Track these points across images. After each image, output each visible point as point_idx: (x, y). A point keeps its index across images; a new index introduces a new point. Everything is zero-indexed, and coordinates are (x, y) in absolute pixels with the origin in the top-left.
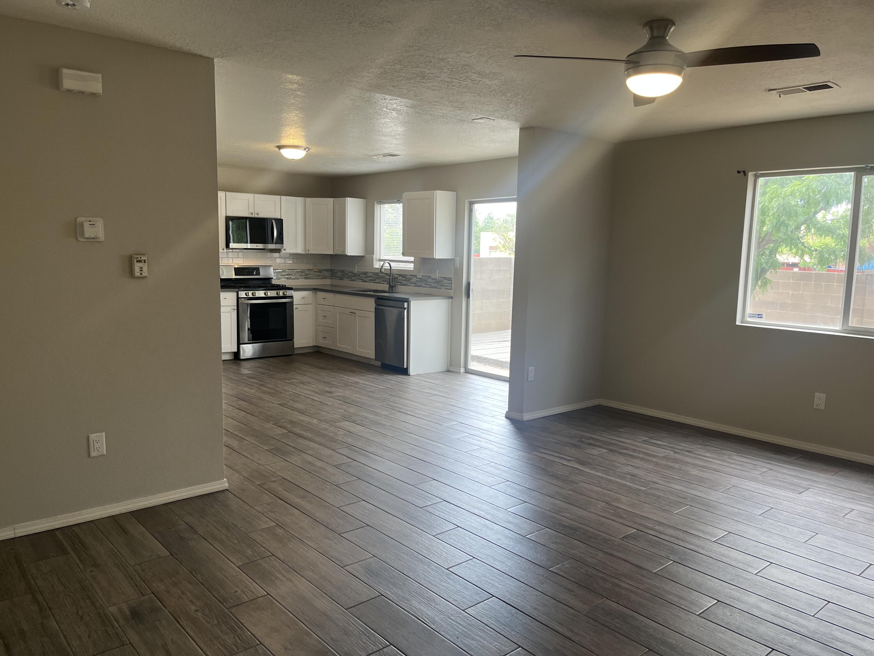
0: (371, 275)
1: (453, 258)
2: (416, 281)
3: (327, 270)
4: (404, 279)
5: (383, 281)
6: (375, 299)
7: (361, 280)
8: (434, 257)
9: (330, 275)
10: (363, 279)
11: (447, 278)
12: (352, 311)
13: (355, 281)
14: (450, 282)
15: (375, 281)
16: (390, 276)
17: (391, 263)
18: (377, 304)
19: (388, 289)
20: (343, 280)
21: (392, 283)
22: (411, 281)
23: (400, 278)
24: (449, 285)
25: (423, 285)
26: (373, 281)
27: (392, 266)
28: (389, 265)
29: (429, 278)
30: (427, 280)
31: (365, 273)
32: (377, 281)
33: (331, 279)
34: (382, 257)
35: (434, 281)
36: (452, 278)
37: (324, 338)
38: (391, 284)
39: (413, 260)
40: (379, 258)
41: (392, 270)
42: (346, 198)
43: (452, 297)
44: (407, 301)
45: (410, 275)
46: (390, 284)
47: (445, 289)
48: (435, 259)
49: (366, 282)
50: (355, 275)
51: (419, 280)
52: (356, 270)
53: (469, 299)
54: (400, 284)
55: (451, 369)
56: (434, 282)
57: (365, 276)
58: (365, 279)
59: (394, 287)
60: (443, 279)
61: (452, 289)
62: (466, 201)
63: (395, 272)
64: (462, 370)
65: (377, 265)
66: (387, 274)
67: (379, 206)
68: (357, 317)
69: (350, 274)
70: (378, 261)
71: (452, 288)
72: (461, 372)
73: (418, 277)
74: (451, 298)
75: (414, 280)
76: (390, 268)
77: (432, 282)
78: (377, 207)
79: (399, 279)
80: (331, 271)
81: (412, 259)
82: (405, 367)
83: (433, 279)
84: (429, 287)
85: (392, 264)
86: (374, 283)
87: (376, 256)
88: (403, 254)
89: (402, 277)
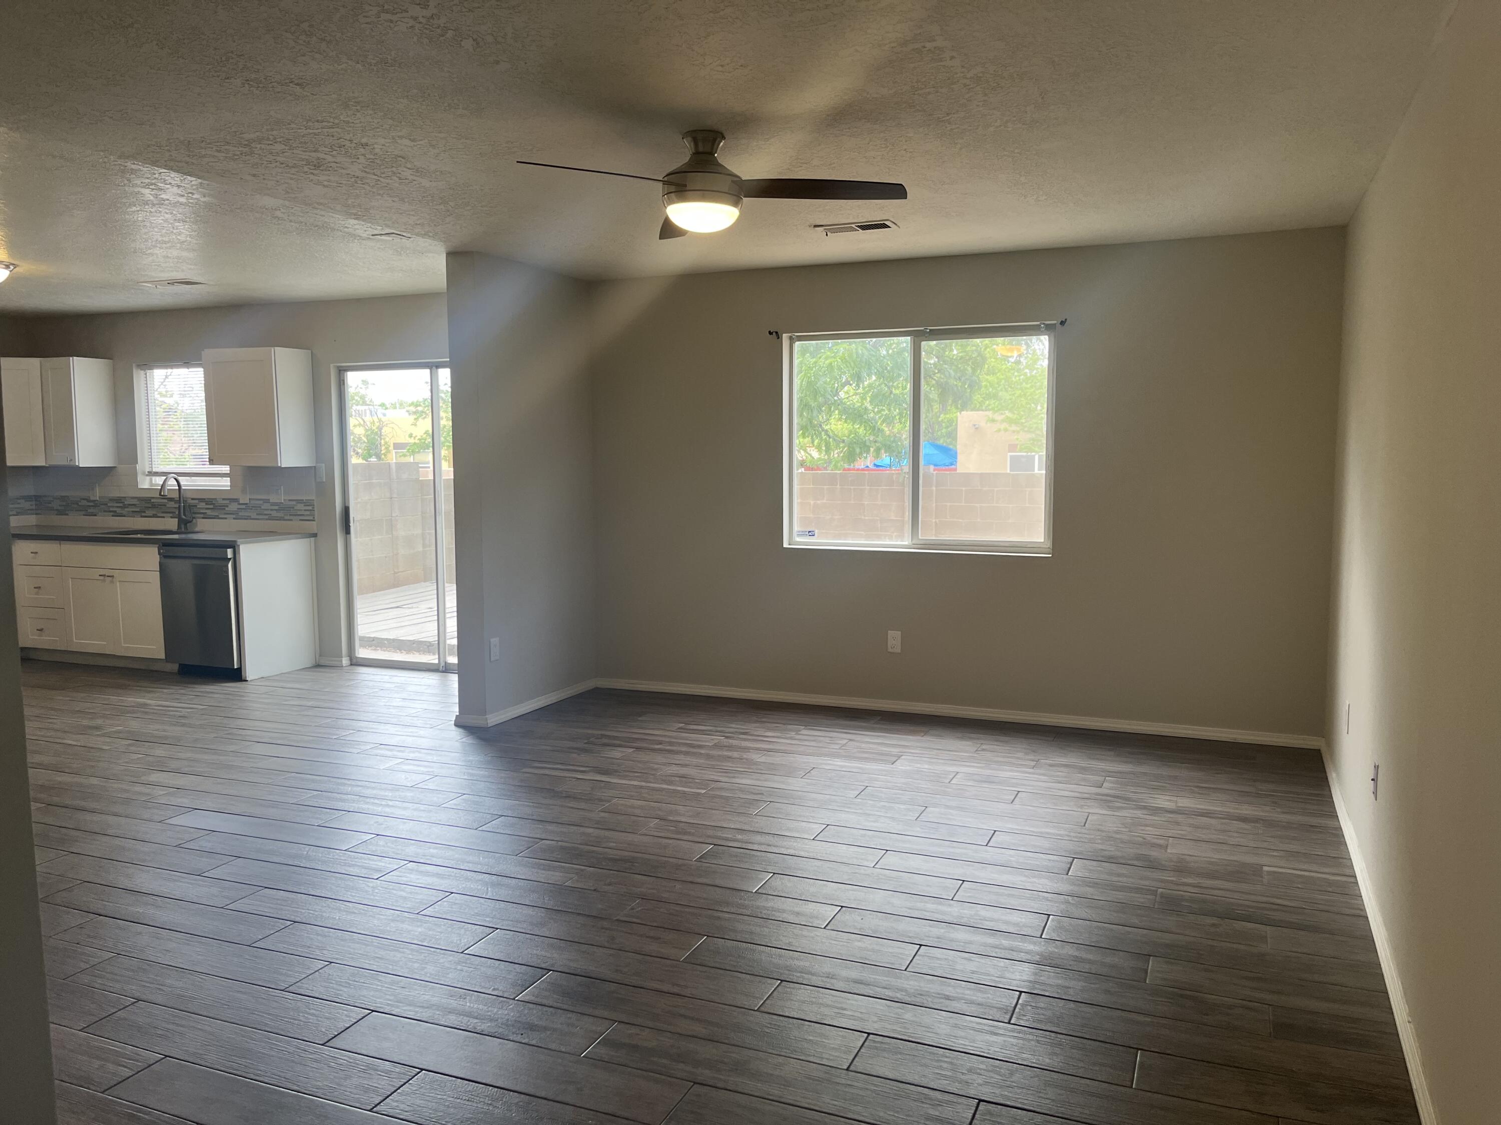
0: (135, 502)
1: (314, 465)
2: (238, 509)
3: (27, 498)
4: (211, 506)
5: (163, 512)
6: (158, 545)
7: (112, 514)
8: (279, 465)
9: (34, 507)
10: (115, 512)
11: (303, 500)
12: (102, 572)
13: (95, 515)
14: (310, 508)
15: (143, 514)
16: (180, 503)
17: (180, 478)
18: (163, 556)
19: (177, 528)
20: (67, 515)
21: (185, 515)
22: (227, 509)
23: (203, 505)
24: (308, 513)
25: (254, 516)
26: (141, 513)
27: (182, 483)
28: (176, 483)
29: (264, 502)
30: (260, 507)
31: (119, 500)
32: (149, 512)
33: (36, 514)
34: (155, 467)
35: (276, 508)
36: (313, 500)
37: (41, 630)
38: (184, 517)
39: (229, 472)
40: (147, 470)
41: (182, 491)
42: (71, 358)
43: (317, 534)
44: (234, 546)
45: (223, 499)
46: (179, 517)
47: (300, 520)
48: (280, 467)
49: (124, 516)
50: (96, 504)
51: (244, 507)
52: (97, 494)
53: (348, 536)
54: (202, 516)
55: (322, 662)
56: (276, 510)
57: (121, 505)
58: (119, 510)
59: (191, 522)
60: (294, 503)
61: (314, 521)
62: (332, 365)
63: (189, 495)
64: (345, 661)
65: (144, 483)
66: (171, 499)
67: (142, 372)
68: (118, 584)
69: (84, 503)
70: (147, 475)
71: (314, 518)
72: (344, 665)
73: (241, 502)
74: (315, 535)
75: (233, 507)
76: (177, 488)
77: (272, 510)
78: (139, 376)
79: (198, 507)
80: (37, 498)
81: (226, 469)
82: (235, 667)
83: (274, 504)
84: (267, 519)
85: (184, 481)
86: (142, 517)
87: (143, 465)
88: (212, 461)
89: (206, 504)
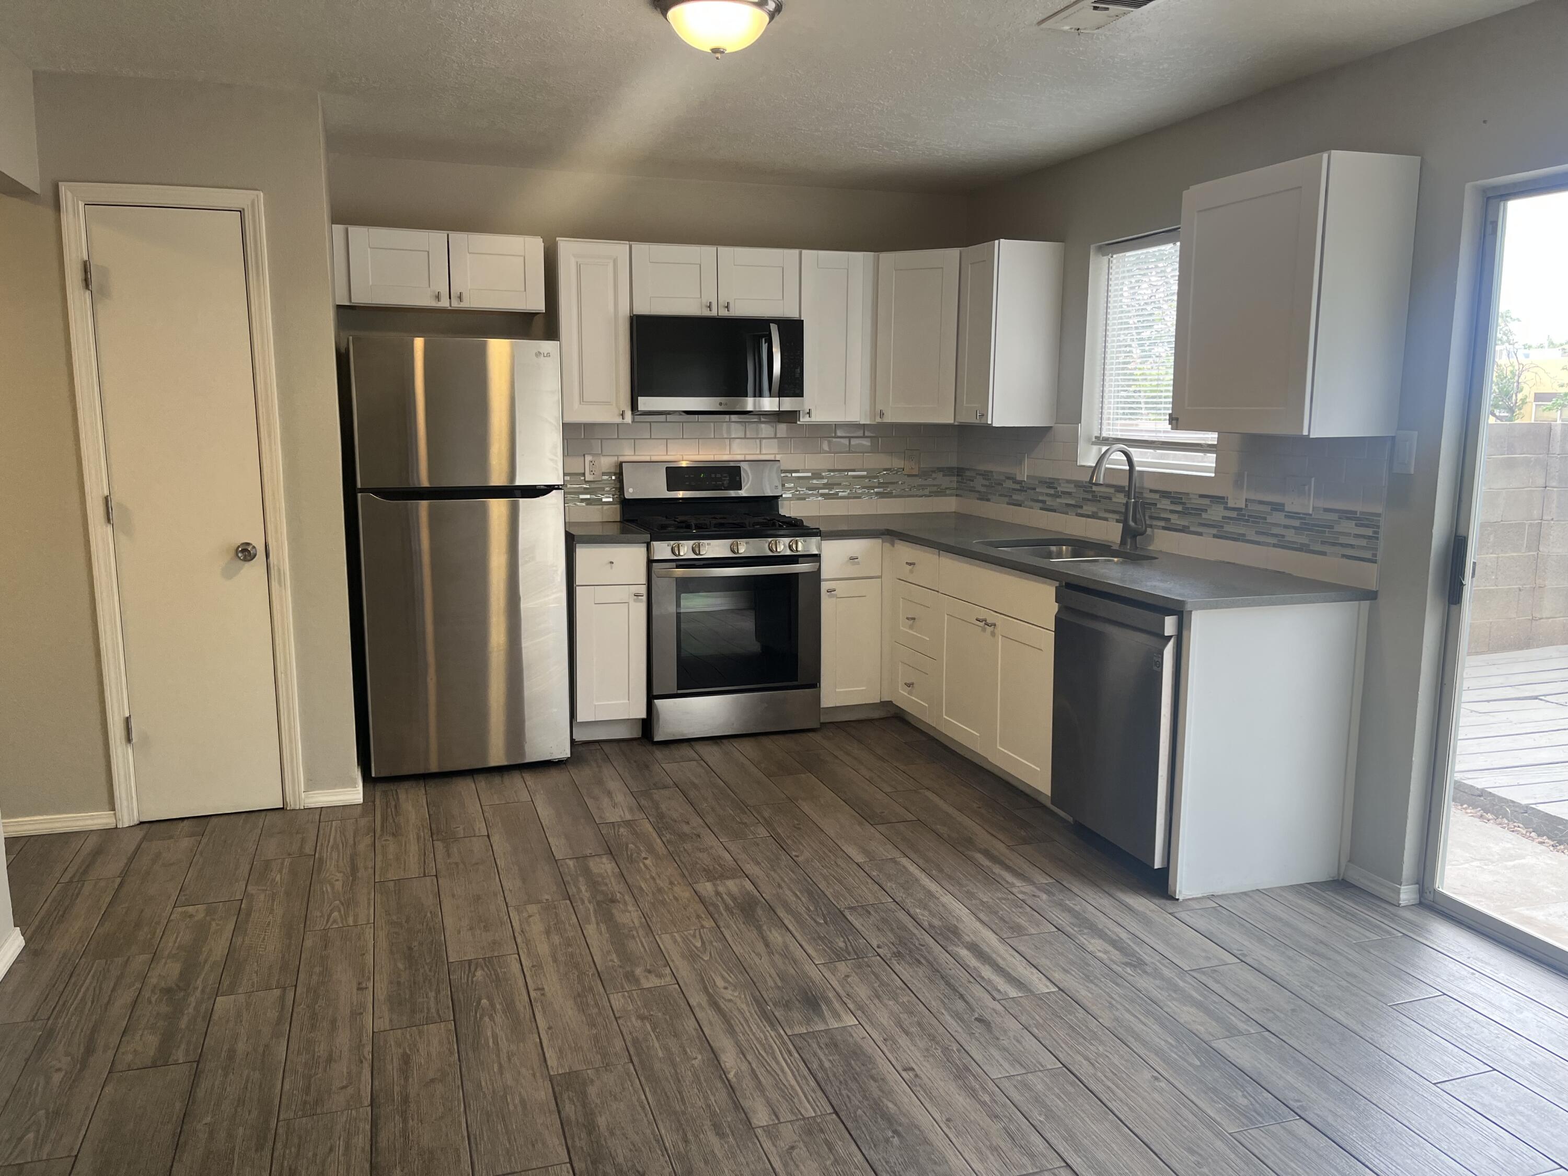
0: (1071, 488)
1: (1393, 435)
2: (1224, 517)
3: (944, 471)
4: (1179, 508)
5: (1107, 511)
6: (1057, 584)
7: (1040, 505)
8: (1305, 433)
9: (955, 485)
10: (1044, 502)
11: (1355, 513)
12: (983, 614)
13: (1020, 506)
14: (1369, 532)
15: (1079, 511)
16: (1129, 498)
17: (1133, 451)
18: (1064, 606)
19: (1118, 540)
20: (988, 500)
21: (1135, 520)
22: (1204, 515)
23: (1165, 504)
24: (1363, 542)
25: (1251, 534)
26: (1075, 508)
27: (1135, 459)
28: (1124, 458)
29: (1273, 510)
30: (1265, 518)
31: (1051, 484)
32: (1088, 509)
33: (957, 495)
34: (1109, 430)
35: (1297, 523)
36: (1379, 515)
37: (909, 685)
38: (1132, 523)
39: (1216, 443)
40: (1097, 434)
41: (1135, 475)
42: (997, 242)
43: (1376, 592)
44: (1180, 612)
45: (1202, 496)
46: (1125, 522)
47: (1344, 556)
48: (1307, 438)
49: (1054, 511)
50: (1023, 488)
51: (1234, 514)
52: (1025, 472)
53: (1453, 607)
54: (1162, 524)
55: (1356, 876)
56: (1295, 528)
57: (1052, 491)
58: (1050, 502)
59: (1142, 534)
60: (1334, 517)
61: (1375, 562)
62: (1468, 186)
63: (1149, 484)
64: (1407, 894)
65: (1088, 457)
66: (1119, 489)
67: (1106, 259)
68: (1000, 637)
69: (1009, 484)
70: (1094, 443)
71: (1375, 555)
72: (1403, 903)
73: (1229, 505)
74: (1371, 596)
75: (1216, 513)
76: (1127, 468)
77: (1286, 527)
78: (1098, 264)
79: (1158, 506)
80: (959, 472)
81: (1211, 437)
82: (1156, 867)
83: (1291, 515)
84: (1274, 546)
85: (1138, 455)
86: (1078, 515)
87: (1088, 426)
88: (1175, 421)
89: (1172, 502)
